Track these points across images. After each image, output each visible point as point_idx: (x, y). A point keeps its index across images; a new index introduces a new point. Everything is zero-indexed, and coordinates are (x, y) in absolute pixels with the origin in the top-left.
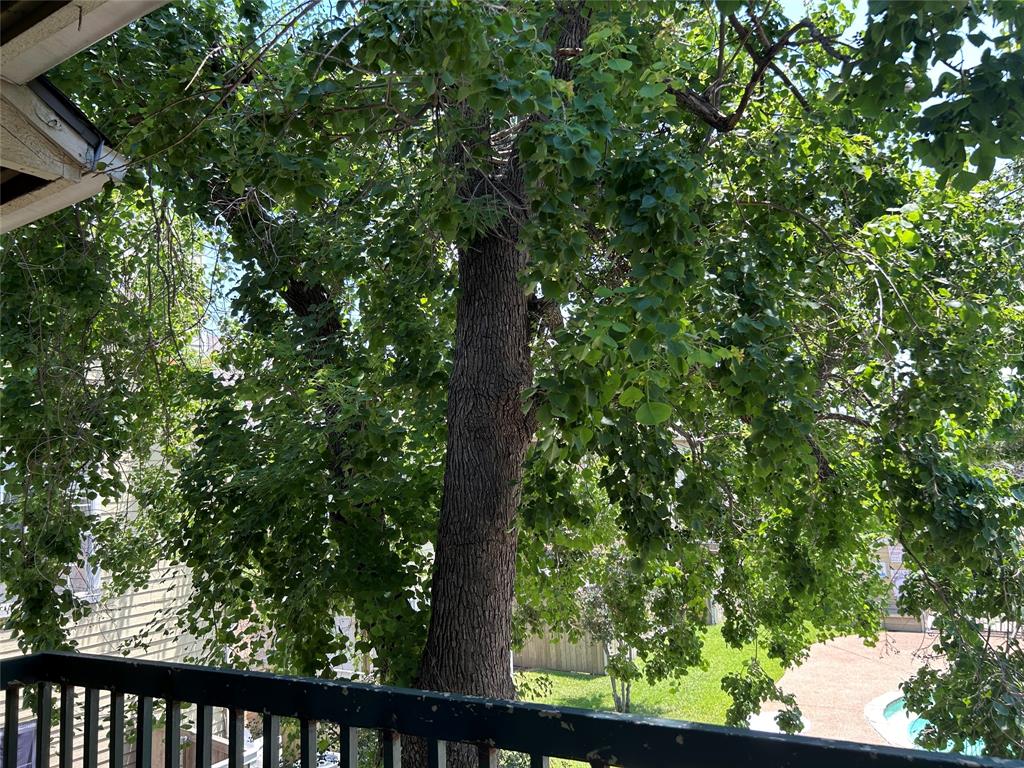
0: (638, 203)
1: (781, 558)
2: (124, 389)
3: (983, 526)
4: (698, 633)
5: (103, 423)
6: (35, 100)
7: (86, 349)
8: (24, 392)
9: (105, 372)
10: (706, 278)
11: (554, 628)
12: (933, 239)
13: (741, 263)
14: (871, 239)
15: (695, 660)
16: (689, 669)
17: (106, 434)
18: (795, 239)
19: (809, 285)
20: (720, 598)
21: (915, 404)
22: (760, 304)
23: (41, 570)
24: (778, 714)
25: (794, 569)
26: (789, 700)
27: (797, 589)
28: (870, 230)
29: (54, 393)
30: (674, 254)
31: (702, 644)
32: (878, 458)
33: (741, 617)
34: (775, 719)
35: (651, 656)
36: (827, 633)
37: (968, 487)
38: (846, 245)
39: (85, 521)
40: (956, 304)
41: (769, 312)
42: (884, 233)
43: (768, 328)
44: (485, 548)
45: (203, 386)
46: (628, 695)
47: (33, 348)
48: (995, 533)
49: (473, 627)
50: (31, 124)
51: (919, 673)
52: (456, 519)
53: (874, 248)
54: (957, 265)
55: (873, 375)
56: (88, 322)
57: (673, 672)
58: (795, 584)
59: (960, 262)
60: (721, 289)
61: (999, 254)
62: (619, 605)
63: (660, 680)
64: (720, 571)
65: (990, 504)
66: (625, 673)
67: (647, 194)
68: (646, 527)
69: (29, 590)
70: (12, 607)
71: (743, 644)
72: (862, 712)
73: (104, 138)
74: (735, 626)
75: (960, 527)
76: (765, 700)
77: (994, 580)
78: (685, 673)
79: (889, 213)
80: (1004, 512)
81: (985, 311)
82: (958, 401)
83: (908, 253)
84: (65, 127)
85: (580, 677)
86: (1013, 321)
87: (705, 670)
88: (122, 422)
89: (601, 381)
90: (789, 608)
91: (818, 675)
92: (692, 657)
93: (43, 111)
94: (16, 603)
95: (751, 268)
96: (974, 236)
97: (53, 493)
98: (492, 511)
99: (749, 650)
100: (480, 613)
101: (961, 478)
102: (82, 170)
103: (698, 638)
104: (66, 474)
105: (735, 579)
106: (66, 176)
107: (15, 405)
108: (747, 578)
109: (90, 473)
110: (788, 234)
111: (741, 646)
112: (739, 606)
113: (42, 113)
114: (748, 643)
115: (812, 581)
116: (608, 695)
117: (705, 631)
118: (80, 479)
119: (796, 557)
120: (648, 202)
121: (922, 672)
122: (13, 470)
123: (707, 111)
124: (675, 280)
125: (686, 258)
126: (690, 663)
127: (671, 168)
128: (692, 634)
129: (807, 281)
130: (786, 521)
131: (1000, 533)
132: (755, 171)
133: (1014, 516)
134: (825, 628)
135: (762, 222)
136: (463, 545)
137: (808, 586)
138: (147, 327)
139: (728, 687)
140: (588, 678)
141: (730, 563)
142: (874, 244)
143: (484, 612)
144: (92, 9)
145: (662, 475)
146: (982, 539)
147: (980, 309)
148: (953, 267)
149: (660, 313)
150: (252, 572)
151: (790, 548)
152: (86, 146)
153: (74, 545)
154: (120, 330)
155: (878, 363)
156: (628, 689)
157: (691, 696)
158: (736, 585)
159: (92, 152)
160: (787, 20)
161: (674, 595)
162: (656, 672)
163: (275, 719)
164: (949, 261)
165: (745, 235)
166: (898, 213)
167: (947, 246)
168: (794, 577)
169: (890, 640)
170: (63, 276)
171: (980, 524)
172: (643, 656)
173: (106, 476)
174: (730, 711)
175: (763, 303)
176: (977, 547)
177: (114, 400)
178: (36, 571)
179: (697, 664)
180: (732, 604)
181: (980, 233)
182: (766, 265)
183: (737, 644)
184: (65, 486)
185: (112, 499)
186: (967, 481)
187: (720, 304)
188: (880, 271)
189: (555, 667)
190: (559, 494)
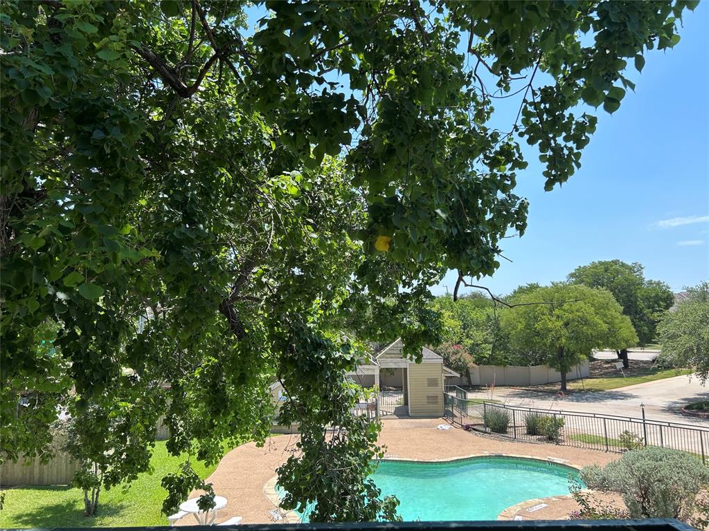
0: (90, 134)
1: (208, 393)
3: (323, 369)
4: (149, 448)
10: (161, 196)
11: (28, 454)
12: (313, 194)
13: (187, 189)
14: (274, 188)
15: (145, 468)
16: (139, 475)
18: (225, 180)
19: (233, 211)
20: (167, 421)
21: (284, 295)
22: (196, 220)
24: (199, 498)
25: (215, 400)
26: (208, 488)
27: (215, 413)
28: (273, 183)
30: (118, 176)
31: (151, 455)
32: (271, 327)
33: (181, 433)
34: (197, 502)
35: (110, 468)
36: (234, 441)
37: (319, 345)
38: (258, 190)
40: (315, 236)
41: (201, 226)
42: (280, 186)
43: (198, 237)
46: (97, 498)
48: (329, 373)
51: (288, 461)
53: (274, 195)
54: (323, 213)
55: (263, 274)
57: (127, 478)
58: (214, 410)
59: (326, 211)
60: (169, 205)
61: (346, 209)
62: (87, 432)
63: (114, 485)
64: (169, 401)
65: (328, 355)
66: (86, 483)
67: (99, 129)
68: (92, 375)
71: (181, 452)
72: (262, 488)
74: (176, 441)
75: (311, 370)
76: (191, 490)
77: (328, 401)
78: (135, 478)
79: (285, 174)
80: (335, 360)
81: (329, 242)
82: (308, 294)
83: (294, 201)
85: (58, 489)
86: (351, 249)
87: (151, 474)
89: (49, 264)
90: (212, 426)
91: (238, 467)
92: (142, 466)
95: (192, 194)
96: (335, 197)
99: (184, 456)
101: (315, 340)
103: (149, 451)
105: (180, 407)
108: (188, 406)
110: (222, 175)
111: (179, 454)
112: (181, 426)
114: (184, 451)
115: (226, 407)
116: (81, 500)
117: (153, 446)
119: (217, 391)
120: (98, 135)
121: (290, 460)
124: (117, 196)
125: (127, 182)
126: (140, 471)
127: (120, 113)
128: (143, 449)
129: (231, 209)
130: (212, 367)
131: (332, 373)
132: (201, 129)
133: (340, 362)
134: (233, 437)
135: (206, 165)
137: (223, 411)
139: (166, 484)
140: (65, 489)
141: (177, 396)
142: (274, 192)
145: (108, 337)
146: (322, 377)
147: (327, 241)
148: (321, 213)
149: (103, 218)
151: (214, 385)
155: (266, 268)
156: (97, 494)
157: (148, 493)
158: (180, 412)
160: (239, 35)
162: (113, 480)
164: (320, 209)
165: (192, 171)
166: (289, 175)
167: (319, 200)
168: (214, 405)
169: (272, 442)
171: (322, 368)
172: (104, 468)
174: (166, 501)
175: (199, 220)
176: (319, 381)
179: (145, 470)
180: (176, 424)
181: (338, 196)
182: (205, 193)
183: (176, 453)
186: (319, 341)
187: (168, 216)
188: (274, 210)
189: (36, 482)
190: (19, 350)
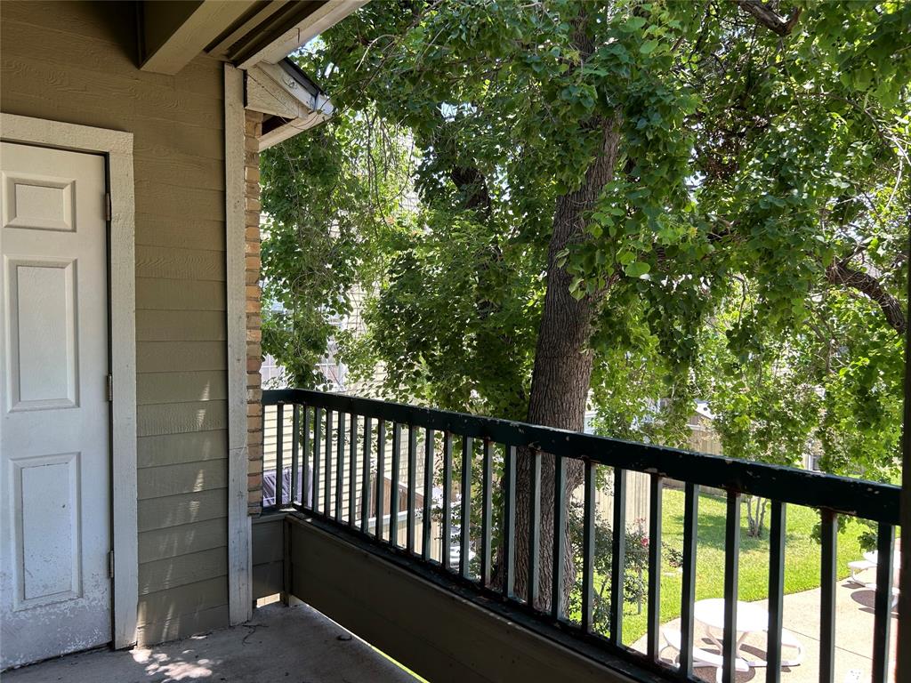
2: (352, 241)
5: (339, 265)
6: (282, 71)
7: (328, 212)
8: (291, 242)
9: (341, 228)
13: (783, 149)
17: (340, 272)
18: (838, 127)
19: (849, 166)
20: (819, 434)
23: (305, 358)
25: (863, 409)
27: (864, 426)
29: (308, 243)
38: (887, 131)
39: (330, 330)
41: (795, 192)
44: (565, 361)
45: (399, 242)
46: (762, 519)
47: (295, 213)
49: (554, 413)
50: (281, 87)
52: (547, 341)
56: (328, 194)
69: (297, 370)
70: (289, 379)
73: (320, 90)
84: (299, 86)
88: (350, 264)
93: (287, 77)
94: (291, 377)
95: (790, 154)
97: (311, 310)
98: (572, 337)
100: (560, 403)
102: (308, 111)
104: (318, 298)
106: (300, 116)
107: (286, 251)
109: (332, 298)
110: (832, 123)
113: (286, 79)
115: (878, 420)
118: (326, 301)
122: (288, 293)
123: (769, 18)
129: (848, 163)
130: (862, 368)
132: (799, 72)
136: (550, 358)
137: (873, 425)
138: (366, 196)
143: (562, 404)
144: (305, 29)
150: (422, 366)
151: (862, 391)
152: (310, 96)
153: (322, 344)
154: (349, 199)
156: (762, 515)
159: (314, 99)
161: (773, 426)
163: (398, 425)
165: (792, 126)
168: (862, 416)
170: (311, 163)
173: (342, 300)
174: (817, 527)
177: (347, 248)
178: (301, 358)
180: (832, 440)
182: (810, 150)
184: (317, 306)
185: (345, 316)
188: (905, 157)
